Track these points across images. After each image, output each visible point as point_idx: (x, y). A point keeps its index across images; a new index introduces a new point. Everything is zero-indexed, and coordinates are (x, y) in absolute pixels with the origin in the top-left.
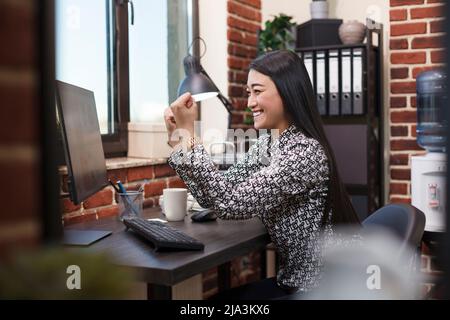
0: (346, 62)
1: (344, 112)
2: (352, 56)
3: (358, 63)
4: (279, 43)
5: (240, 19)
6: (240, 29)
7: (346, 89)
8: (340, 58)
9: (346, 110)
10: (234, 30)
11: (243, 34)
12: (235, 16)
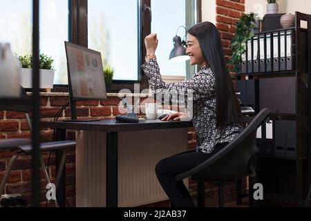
0: (282, 39)
1: (281, 69)
2: (286, 35)
3: (289, 39)
4: (246, 30)
5: (228, 17)
6: (226, 23)
7: (283, 55)
8: (279, 36)
9: (283, 68)
10: (221, 23)
11: (229, 26)
12: (222, 16)
